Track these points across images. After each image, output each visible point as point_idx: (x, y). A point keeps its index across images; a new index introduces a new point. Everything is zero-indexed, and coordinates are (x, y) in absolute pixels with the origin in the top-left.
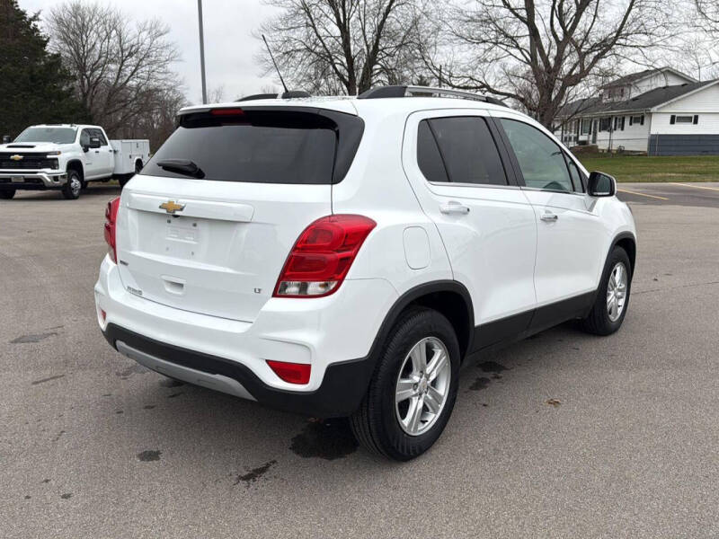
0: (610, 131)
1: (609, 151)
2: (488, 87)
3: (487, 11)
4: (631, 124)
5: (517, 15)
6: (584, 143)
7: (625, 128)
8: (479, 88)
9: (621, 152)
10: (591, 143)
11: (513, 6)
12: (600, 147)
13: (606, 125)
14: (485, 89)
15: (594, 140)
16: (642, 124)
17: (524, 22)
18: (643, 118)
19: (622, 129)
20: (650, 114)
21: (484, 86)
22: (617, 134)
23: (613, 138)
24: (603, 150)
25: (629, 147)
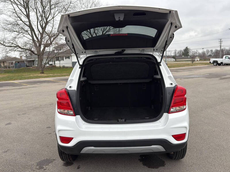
0: (59, 61)
1: (60, 67)
2: (19, 46)
3: (16, 21)
4: (66, 59)
5: (25, 24)
6: (51, 65)
7: (64, 60)
8: (15, 47)
9: (64, 67)
10: (53, 65)
11: (23, 21)
12: (57, 66)
13: (58, 59)
14: (18, 47)
15: (55, 64)
16: (69, 58)
17: (28, 26)
18: (69, 57)
19: (63, 60)
20: (71, 56)
21: (17, 46)
22: (62, 62)
23: (60, 63)
24: (58, 67)
25: (66, 65)
